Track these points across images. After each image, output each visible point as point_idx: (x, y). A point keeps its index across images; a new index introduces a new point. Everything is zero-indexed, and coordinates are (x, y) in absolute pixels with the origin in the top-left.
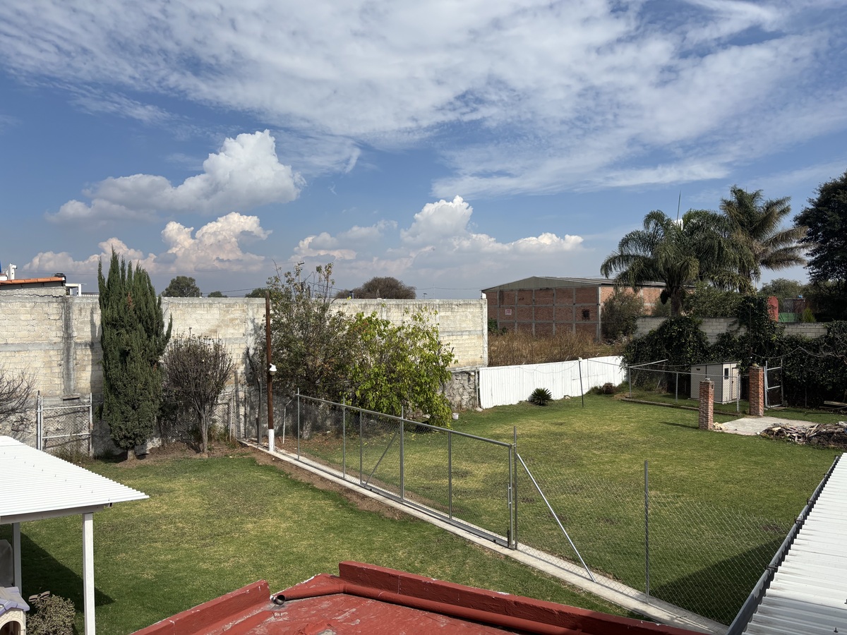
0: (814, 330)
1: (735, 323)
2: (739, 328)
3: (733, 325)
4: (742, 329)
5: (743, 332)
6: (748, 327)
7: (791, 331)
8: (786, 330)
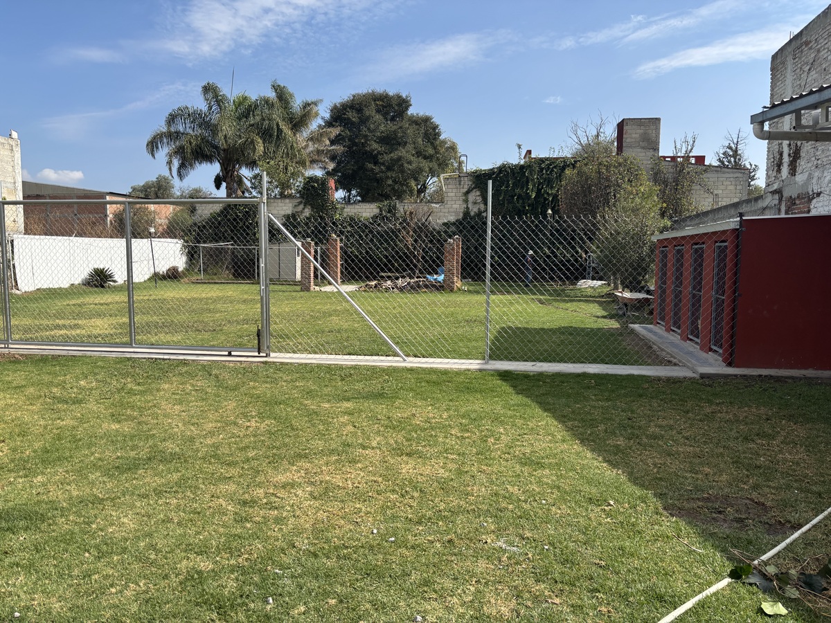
0: (368, 210)
1: (300, 203)
2: (304, 209)
3: (299, 205)
4: (306, 210)
5: (307, 212)
6: (312, 207)
7: (350, 211)
8: (345, 210)
